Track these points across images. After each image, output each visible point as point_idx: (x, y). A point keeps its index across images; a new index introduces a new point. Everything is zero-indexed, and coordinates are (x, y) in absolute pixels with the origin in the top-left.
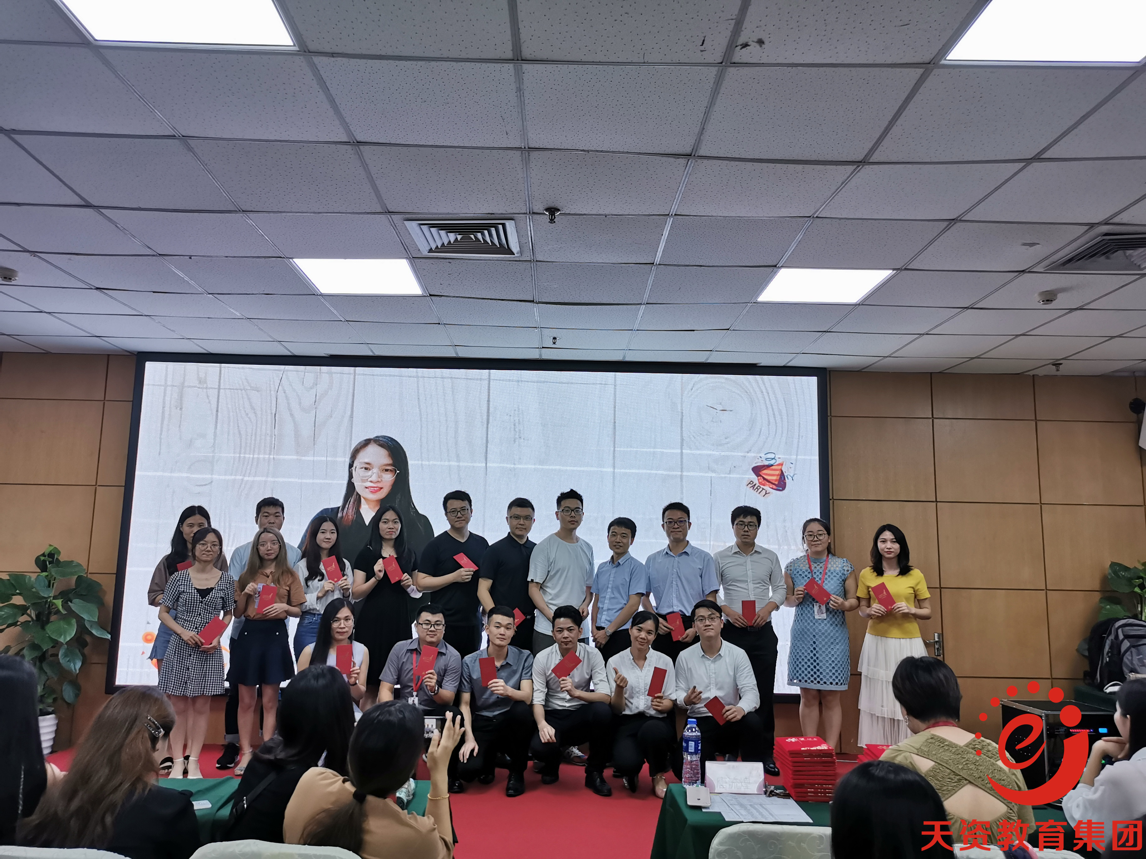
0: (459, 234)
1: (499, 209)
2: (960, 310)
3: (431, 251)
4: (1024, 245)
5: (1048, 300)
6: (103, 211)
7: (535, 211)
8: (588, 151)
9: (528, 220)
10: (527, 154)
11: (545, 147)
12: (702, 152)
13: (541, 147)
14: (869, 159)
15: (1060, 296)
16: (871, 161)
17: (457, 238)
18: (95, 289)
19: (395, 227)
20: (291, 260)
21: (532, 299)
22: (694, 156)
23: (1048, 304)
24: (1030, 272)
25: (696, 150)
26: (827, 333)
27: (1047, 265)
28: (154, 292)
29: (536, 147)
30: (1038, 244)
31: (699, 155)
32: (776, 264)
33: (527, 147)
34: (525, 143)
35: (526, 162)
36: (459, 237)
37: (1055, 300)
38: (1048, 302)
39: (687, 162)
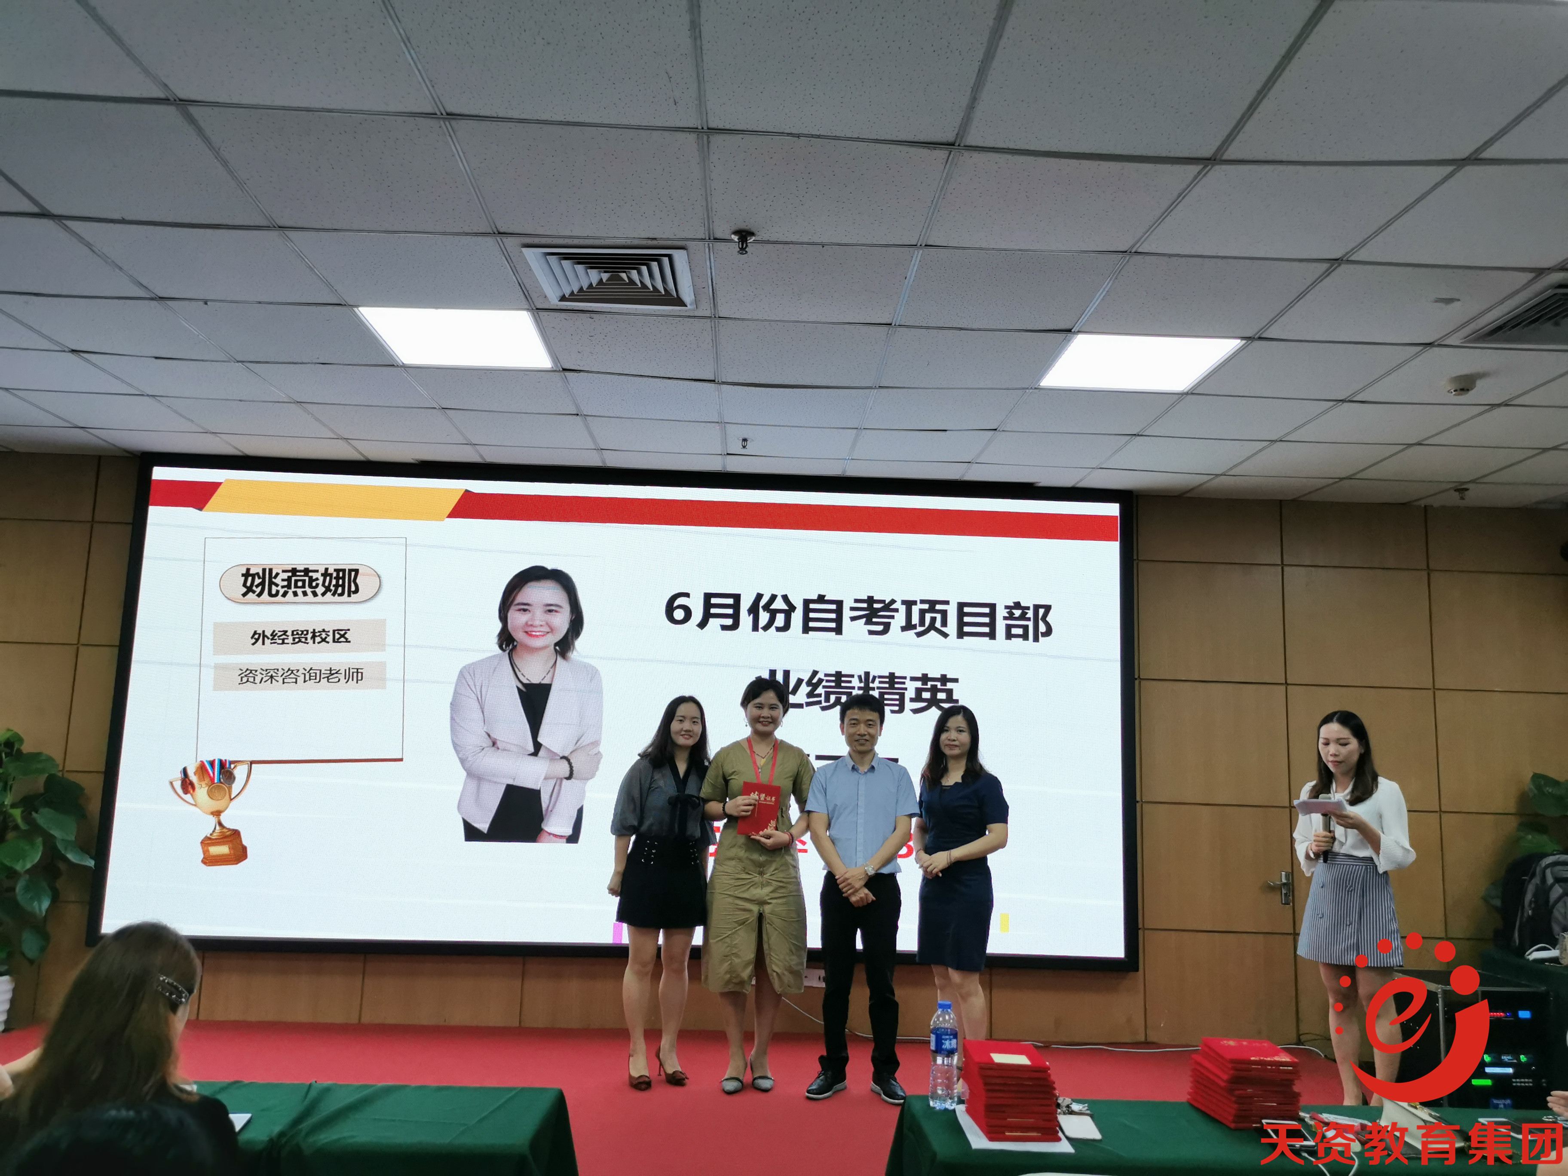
0: (605, 272)
1: (664, 231)
2: (1332, 403)
3: (563, 298)
4: (1436, 302)
5: (1462, 390)
6: (69, 223)
7: (718, 235)
8: (798, 136)
9: (707, 250)
10: (705, 138)
11: (733, 128)
12: (971, 140)
13: (728, 127)
14: (1222, 155)
15: (1479, 383)
16: (1225, 157)
17: (601, 279)
18: (70, 352)
19: (509, 259)
20: (355, 309)
21: (713, 378)
22: (959, 146)
23: (1461, 395)
24: (1440, 346)
25: (963, 137)
26: (1138, 438)
27: (1466, 335)
28: (156, 358)
29: (719, 127)
30: (1459, 300)
31: (967, 144)
32: (1070, 327)
33: (705, 128)
34: (702, 120)
35: (705, 151)
36: (605, 276)
37: (1472, 389)
38: (1462, 392)
39: (947, 155)
